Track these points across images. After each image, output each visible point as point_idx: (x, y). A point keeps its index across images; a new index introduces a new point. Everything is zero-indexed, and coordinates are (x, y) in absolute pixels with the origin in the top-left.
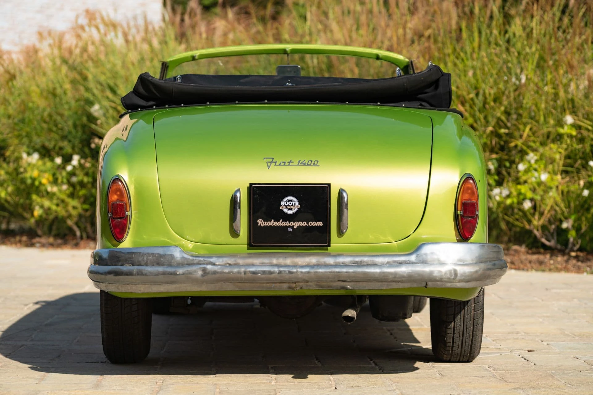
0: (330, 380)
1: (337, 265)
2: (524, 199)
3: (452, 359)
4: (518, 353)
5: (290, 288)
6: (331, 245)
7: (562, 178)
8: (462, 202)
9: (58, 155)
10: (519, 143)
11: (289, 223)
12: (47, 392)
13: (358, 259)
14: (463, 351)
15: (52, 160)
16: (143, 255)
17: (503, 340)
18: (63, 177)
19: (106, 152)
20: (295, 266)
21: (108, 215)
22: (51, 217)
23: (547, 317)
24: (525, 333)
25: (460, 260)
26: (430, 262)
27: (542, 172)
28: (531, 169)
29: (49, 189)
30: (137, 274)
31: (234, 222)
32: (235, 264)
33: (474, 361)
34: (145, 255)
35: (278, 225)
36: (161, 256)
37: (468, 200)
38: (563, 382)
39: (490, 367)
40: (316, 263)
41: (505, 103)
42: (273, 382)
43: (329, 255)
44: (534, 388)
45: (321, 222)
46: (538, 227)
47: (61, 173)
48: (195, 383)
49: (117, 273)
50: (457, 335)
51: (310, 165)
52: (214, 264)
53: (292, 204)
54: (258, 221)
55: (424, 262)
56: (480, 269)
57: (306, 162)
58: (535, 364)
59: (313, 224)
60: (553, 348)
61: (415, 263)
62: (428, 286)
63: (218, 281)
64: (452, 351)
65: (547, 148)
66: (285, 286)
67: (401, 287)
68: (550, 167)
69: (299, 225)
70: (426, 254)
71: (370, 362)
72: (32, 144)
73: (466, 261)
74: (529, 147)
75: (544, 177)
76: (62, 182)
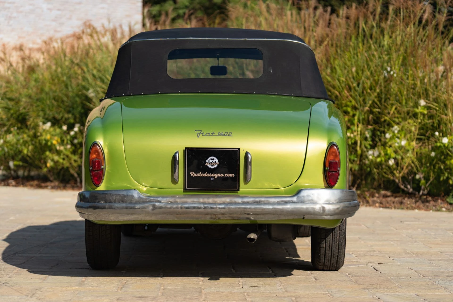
0: (240, 282)
1: (243, 203)
2: (389, 159)
3: (324, 269)
4: (371, 265)
5: (211, 218)
6: (240, 190)
7: (417, 144)
8: (329, 161)
9: (65, 124)
10: (387, 118)
11: (212, 175)
12: (47, 288)
13: (257, 199)
14: (332, 263)
15: (61, 127)
16: (112, 196)
17: (363, 256)
18: (67, 140)
19: (89, 125)
20: (215, 204)
21: (89, 168)
22: (59, 167)
23: (397, 241)
24: (379, 251)
25: (327, 201)
26: (306, 201)
27: (403, 139)
28: (395, 137)
29: (58, 148)
30: (108, 208)
31: (174, 173)
32: (175, 202)
33: (339, 270)
34: (114, 195)
35: (204, 176)
36: (125, 196)
37: (333, 160)
38: (397, 285)
39: (350, 274)
40: (229, 202)
41: (378, 90)
42: (200, 283)
43: (239, 197)
44: (376, 288)
45: (233, 174)
46: (399, 177)
47: (66, 137)
48: (148, 283)
49: (95, 208)
50: (327, 252)
51: (226, 135)
52: (160, 202)
53: (213, 162)
54: (191, 173)
55: (302, 202)
56: (340, 206)
57: (224, 133)
58: (381, 273)
59: (227, 176)
60: (396, 262)
61: (296, 202)
62: (305, 218)
63: (163, 213)
64: (324, 263)
65: (406, 123)
66: (208, 217)
67: (286, 219)
68: (408, 136)
69: (218, 176)
70: (304, 196)
71: (269, 270)
72: (46, 116)
73: (331, 201)
74: (394, 122)
75: (404, 143)
76: (67, 143)
